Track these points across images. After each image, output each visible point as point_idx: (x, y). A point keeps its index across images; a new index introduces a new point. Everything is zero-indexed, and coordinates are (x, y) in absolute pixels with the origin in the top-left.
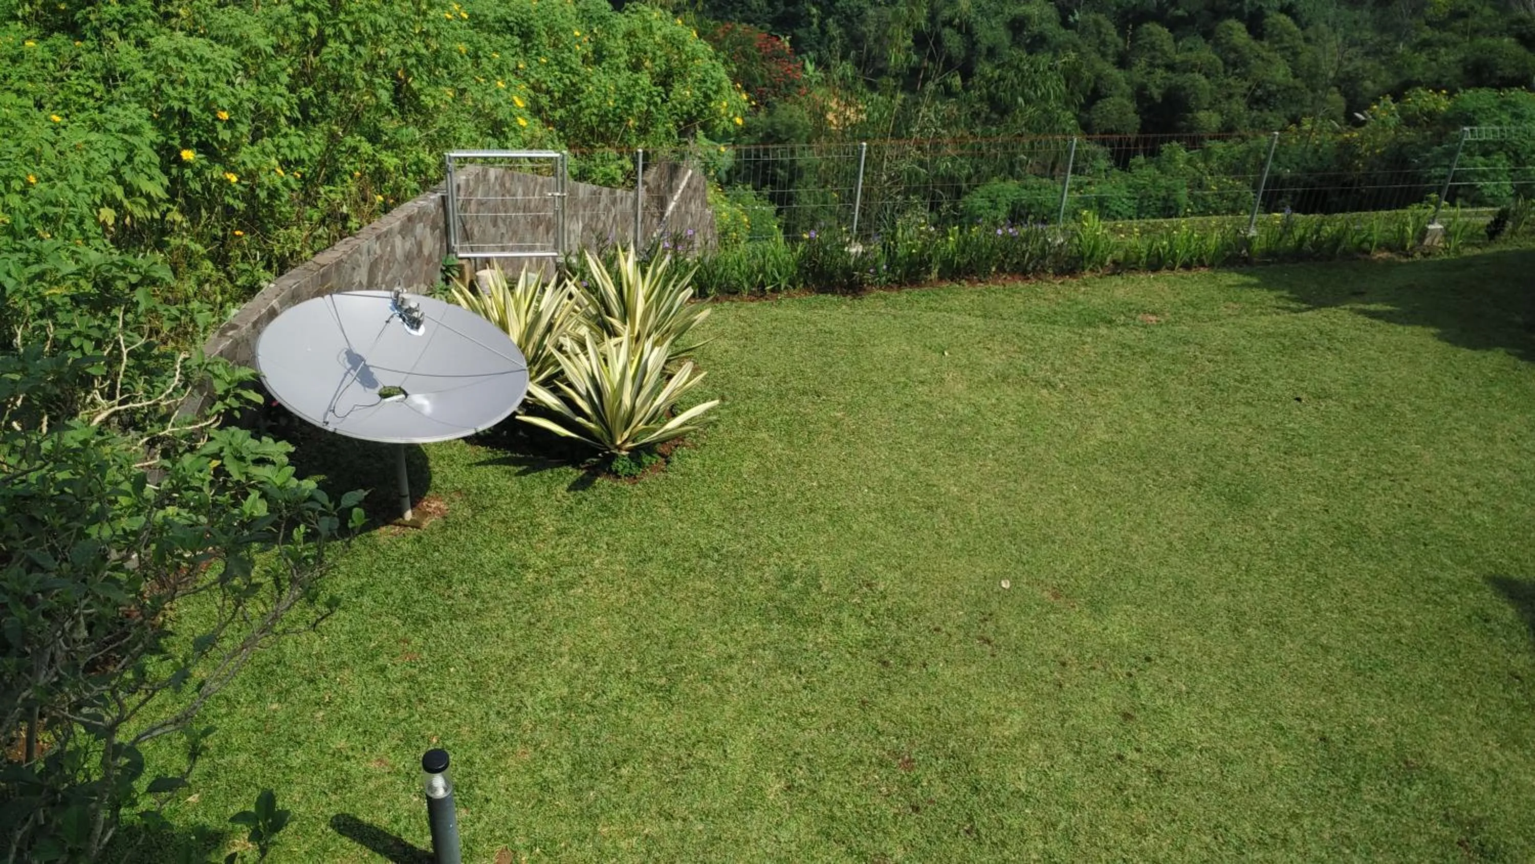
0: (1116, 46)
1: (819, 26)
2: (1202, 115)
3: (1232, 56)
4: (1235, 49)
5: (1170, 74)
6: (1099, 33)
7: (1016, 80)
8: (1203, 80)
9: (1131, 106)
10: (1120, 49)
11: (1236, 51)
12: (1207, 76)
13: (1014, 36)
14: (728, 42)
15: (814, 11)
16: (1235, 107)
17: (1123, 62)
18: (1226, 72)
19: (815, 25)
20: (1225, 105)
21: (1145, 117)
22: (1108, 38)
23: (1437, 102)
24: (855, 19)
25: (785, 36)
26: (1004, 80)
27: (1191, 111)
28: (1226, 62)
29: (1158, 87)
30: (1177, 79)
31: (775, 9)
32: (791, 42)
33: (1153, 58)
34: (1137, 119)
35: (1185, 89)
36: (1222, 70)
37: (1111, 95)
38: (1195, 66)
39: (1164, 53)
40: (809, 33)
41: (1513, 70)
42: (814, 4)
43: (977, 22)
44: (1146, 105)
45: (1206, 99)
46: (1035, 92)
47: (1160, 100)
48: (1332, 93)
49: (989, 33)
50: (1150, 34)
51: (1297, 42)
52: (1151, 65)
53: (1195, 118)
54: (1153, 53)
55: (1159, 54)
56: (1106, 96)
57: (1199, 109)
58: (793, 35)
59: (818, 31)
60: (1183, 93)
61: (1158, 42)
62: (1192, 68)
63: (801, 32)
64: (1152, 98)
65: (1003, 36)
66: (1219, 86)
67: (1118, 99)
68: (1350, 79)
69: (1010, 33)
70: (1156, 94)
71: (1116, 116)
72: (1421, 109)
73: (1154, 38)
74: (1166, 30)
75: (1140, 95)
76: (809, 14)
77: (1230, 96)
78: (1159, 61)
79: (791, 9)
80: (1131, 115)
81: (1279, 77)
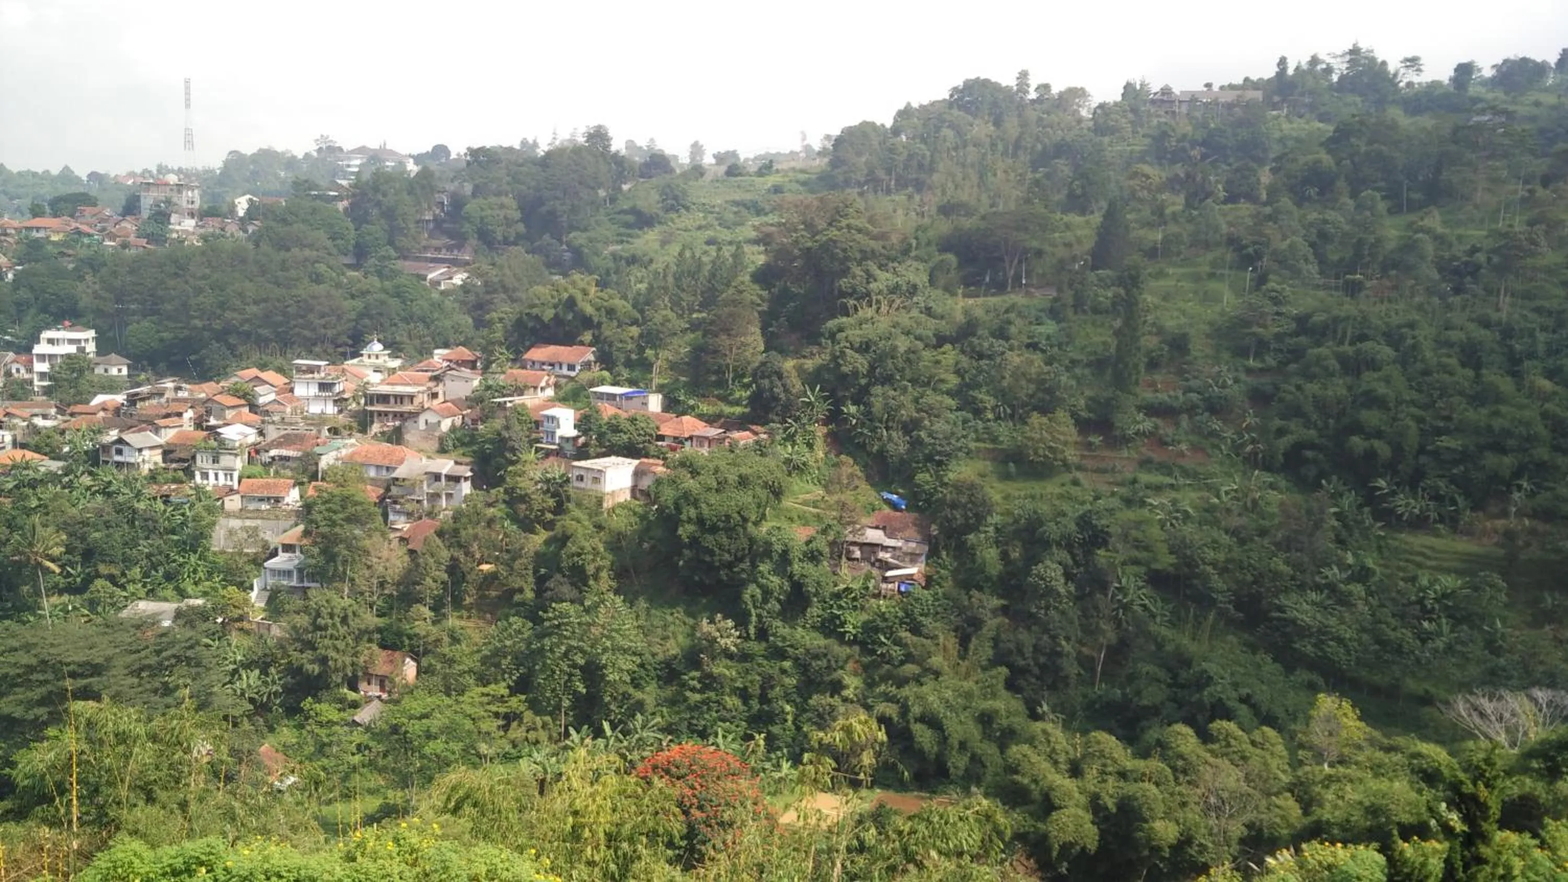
0: (1067, 753)
1: (794, 723)
2: (1158, 825)
3: (1180, 763)
4: (1181, 756)
5: (1122, 784)
6: (1049, 742)
7: (926, 833)
8: (1153, 788)
9: (1088, 817)
10: (1072, 757)
11: (1184, 759)
12: (1157, 784)
13: (984, 728)
14: (647, 798)
15: (788, 708)
16: (1190, 815)
17: (1075, 771)
18: (1176, 779)
19: (790, 723)
20: (1180, 815)
21: (1102, 827)
22: (1058, 747)
23: (1334, 854)
24: (827, 717)
25: (760, 733)
26: (915, 833)
27: (1146, 821)
28: (1174, 769)
29: (1111, 797)
30: (1130, 788)
31: (750, 708)
32: (765, 739)
33: (1104, 765)
34: (1095, 830)
35: (1137, 799)
36: (1171, 778)
37: (1066, 807)
38: (1144, 774)
39: (1115, 761)
40: (784, 730)
41: (1407, 816)
42: (788, 702)
43: (946, 717)
44: (1101, 815)
45: (1160, 809)
46: (947, 843)
47: (1114, 810)
48: (1286, 799)
49: (959, 728)
50: (1098, 743)
51: (1244, 746)
52: (1103, 773)
53: (1152, 828)
54: (1104, 761)
55: (1109, 762)
56: (1060, 808)
57: (1153, 819)
58: (769, 733)
59: (793, 728)
60: (1135, 804)
61: (1107, 750)
62: (1142, 778)
63: (776, 729)
64: (1107, 808)
65: (974, 731)
66: (1172, 794)
67: (1072, 810)
68: (1302, 784)
69: (980, 726)
70: (1110, 804)
71: (1072, 828)
72: (1320, 863)
73: (1102, 746)
74: (1114, 738)
75: (1095, 805)
76: (783, 711)
77: (1184, 804)
78: (1110, 769)
79: (765, 707)
80: (1089, 826)
81: (1231, 783)
